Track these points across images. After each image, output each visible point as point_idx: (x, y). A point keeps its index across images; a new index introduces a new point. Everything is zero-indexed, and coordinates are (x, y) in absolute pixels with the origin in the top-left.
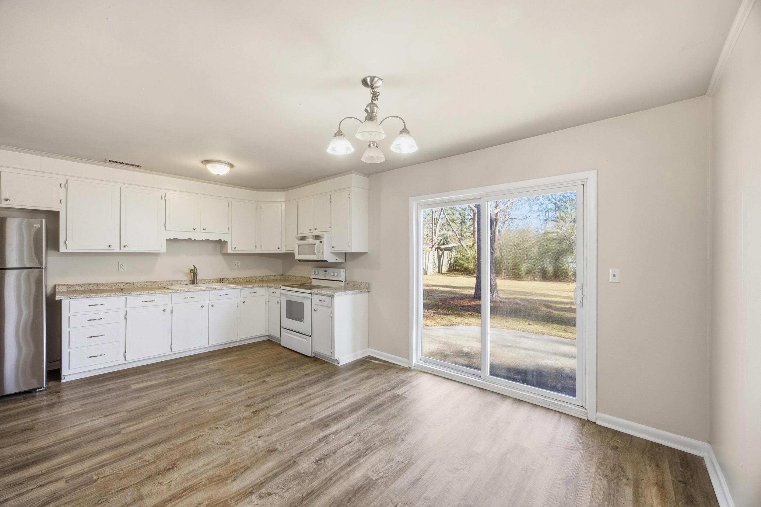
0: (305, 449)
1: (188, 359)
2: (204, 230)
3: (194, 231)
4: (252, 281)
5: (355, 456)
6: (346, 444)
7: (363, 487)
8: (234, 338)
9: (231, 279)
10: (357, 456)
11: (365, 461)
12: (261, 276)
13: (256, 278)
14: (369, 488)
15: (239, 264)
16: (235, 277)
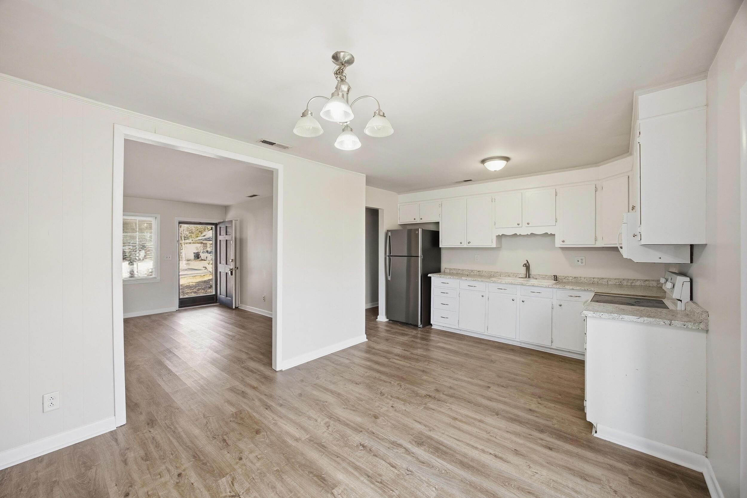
0: (378, 435)
1: (497, 344)
2: (528, 224)
3: (518, 226)
4: (602, 284)
5: (369, 472)
6: (390, 464)
7: (324, 482)
8: (547, 343)
9: (571, 278)
10: (370, 475)
11: (363, 482)
12: (618, 279)
13: (609, 280)
14: (322, 487)
15: (584, 261)
16: (577, 276)
